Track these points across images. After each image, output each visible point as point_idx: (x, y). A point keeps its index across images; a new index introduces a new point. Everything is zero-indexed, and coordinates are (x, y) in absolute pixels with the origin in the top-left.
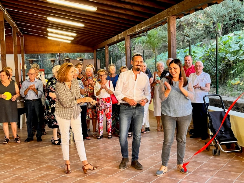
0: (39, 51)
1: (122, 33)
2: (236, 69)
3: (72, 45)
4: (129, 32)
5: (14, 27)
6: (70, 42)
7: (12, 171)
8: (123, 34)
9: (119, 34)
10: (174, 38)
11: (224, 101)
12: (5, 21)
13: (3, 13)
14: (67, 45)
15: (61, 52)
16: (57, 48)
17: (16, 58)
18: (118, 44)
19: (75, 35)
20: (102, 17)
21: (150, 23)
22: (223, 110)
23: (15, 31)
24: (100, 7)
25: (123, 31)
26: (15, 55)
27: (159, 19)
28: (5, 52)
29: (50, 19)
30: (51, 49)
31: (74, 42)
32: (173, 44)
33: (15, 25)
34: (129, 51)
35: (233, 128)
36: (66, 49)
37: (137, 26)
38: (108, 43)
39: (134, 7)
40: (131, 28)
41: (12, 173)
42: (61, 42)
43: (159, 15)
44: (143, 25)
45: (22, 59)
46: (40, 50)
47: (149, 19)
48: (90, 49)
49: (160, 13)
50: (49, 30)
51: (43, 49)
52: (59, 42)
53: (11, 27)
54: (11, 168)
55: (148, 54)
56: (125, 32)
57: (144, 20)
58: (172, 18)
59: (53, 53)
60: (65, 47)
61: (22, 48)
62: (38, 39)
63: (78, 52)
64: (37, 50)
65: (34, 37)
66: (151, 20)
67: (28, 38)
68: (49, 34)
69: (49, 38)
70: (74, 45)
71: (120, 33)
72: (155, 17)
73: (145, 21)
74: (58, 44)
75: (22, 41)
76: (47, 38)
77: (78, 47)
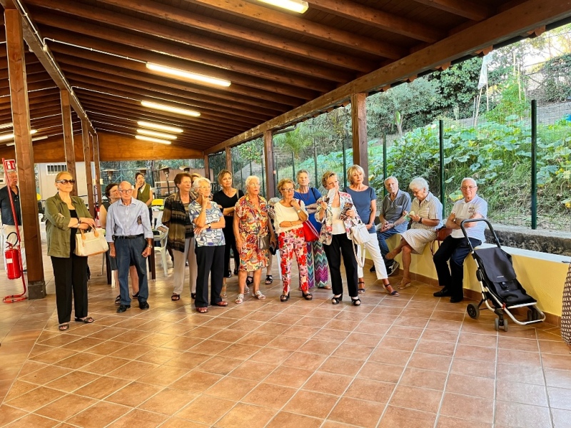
0: (121, 158)
2: (453, 177)
3: (171, 148)
4: (270, 124)
5: (84, 119)
6: (169, 143)
8: (260, 127)
9: (253, 129)
10: (363, 129)
12: (72, 109)
13: (69, 94)
14: (164, 148)
16: (149, 153)
17: (88, 167)
19: (180, 131)
20: (233, 99)
22: (496, 246)
23: (86, 125)
24: (235, 81)
25: (261, 122)
26: (87, 162)
27: (333, 100)
28: (74, 157)
29: (145, 104)
30: (140, 154)
31: (175, 143)
32: (362, 138)
33: (86, 116)
34: (271, 154)
36: (163, 154)
37: (286, 114)
38: (231, 144)
40: (275, 118)
42: (155, 143)
45: (96, 169)
46: (123, 156)
48: (198, 153)
49: (334, 91)
50: (140, 123)
51: (128, 154)
52: (152, 143)
55: (281, 161)
56: (263, 124)
57: (302, 102)
58: (360, 95)
60: (162, 151)
61: (96, 153)
62: (120, 139)
64: (117, 155)
65: (113, 136)
67: (105, 137)
68: (139, 131)
69: (137, 137)
70: (175, 148)
71: (254, 126)
74: (151, 146)
76: (134, 138)
77: (181, 151)
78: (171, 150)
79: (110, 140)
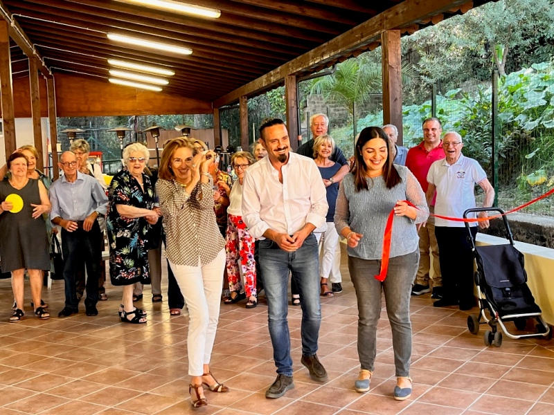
0: (89, 111)
1: (279, 69)
2: (538, 149)
3: (163, 97)
4: (294, 66)
5: (33, 57)
6: (160, 90)
7: (30, 382)
8: (281, 70)
9: (272, 72)
10: (396, 80)
11: (510, 222)
12: (12, 43)
13: (8, 25)
14: (152, 96)
15: (138, 113)
16: (130, 104)
17: (37, 126)
18: (269, 94)
19: (171, 73)
21: (342, 46)
22: (508, 242)
23: (35, 66)
24: (227, 10)
25: (281, 63)
26: (35, 119)
27: (362, 37)
28: (12, 113)
29: (113, 37)
30: (117, 107)
31: (167, 90)
32: (394, 94)
33: (34, 52)
34: (294, 110)
35: (531, 284)
36: (151, 107)
37: (311, 53)
38: (247, 92)
39: (306, 9)
40: (298, 58)
41: (30, 387)
42: (140, 90)
43: (362, 28)
44: (324, 50)
45: (51, 128)
46: (92, 109)
47: (340, 37)
48: (204, 106)
49: (363, 24)
50: (111, 62)
51: (98, 107)
52: (134, 89)
53: (25, 57)
54: (26, 376)
55: (337, 118)
56: (284, 66)
57: (328, 38)
58: (392, 33)
59: (122, 114)
60: (149, 101)
61: (52, 104)
62: (87, 83)
63: (177, 112)
64: (84, 108)
65: (77, 79)
66: (343, 39)
67: (65, 81)
68: (112, 72)
69: (111, 81)
70: (169, 97)
71: (274, 68)
72: (352, 33)
73: (330, 42)
74: (132, 93)
75: (51, 89)
76: (107, 81)
77: (178, 102)
78: (163, 100)
79: (73, 85)
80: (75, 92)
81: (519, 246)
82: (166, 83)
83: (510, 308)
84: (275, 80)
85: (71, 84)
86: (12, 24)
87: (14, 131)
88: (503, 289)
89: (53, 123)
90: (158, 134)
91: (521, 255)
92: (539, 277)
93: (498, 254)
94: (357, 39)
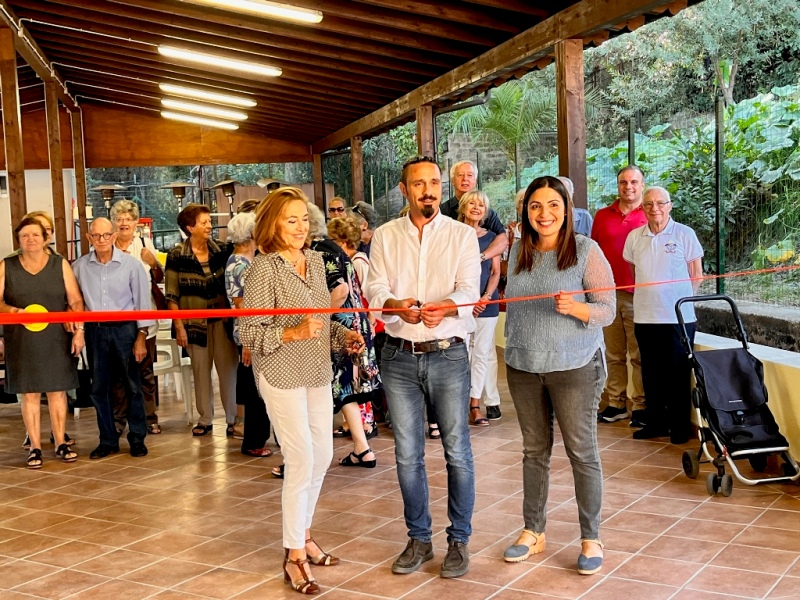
0: (132, 159)
1: (407, 97)
2: (781, 211)
3: (240, 138)
4: (429, 93)
5: (50, 81)
6: (235, 127)
7: (50, 553)
8: (410, 98)
9: (397, 101)
10: (577, 112)
11: (742, 316)
12: (20, 61)
13: (14, 34)
14: (224, 138)
15: (204, 161)
16: (192, 149)
17: (57, 181)
18: (393, 133)
19: (251, 103)
20: (338, 44)
21: (499, 63)
22: (740, 345)
23: (53, 93)
24: (332, 12)
25: (411, 88)
26: (53, 171)
27: (528, 50)
28: (21, 161)
29: (167, 51)
30: (173, 152)
31: (245, 128)
32: (574, 132)
33: (53, 74)
35: (774, 405)
36: (222, 152)
37: (454, 72)
38: (361, 131)
39: (445, 10)
40: (435, 80)
41: (50, 560)
42: (206, 128)
43: (526, 37)
44: (473, 69)
45: (78, 184)
46: (137, 155)
47: (495, 50)
48: (299, 150)
49: (529, 31)
50: (164, 87)
51: (146, 153)
52: (198, 127)
53: (39, 80)
54: (45, 543)
55: (491, 166)
56: (415, 91)
57: (477, 51)
58: (570, 44)
59: (180, 163)
60: (219, 144)
61: (78, 149)
62: (130, 119)
63: (261, 160)
64: (125, 154)
65: (114, 113)
66: (500, 53)
67: (97, 116)
68: (165, 103)
69: (164, 114)
70: (248, 138)
71: (400, 95)
72: (513, 44)
73: (482, 56)
74: (195, 133)
75: (77, 128)
76: (158, 116)
77: (262, 145)
78: (240, 143)
79: (109, 122)
80: (112, 131)
81: (757, 350)
82: (243, 117)
83: (744, 440)
84: (402, 112)
85: (106, 120)
86: (20, 34)
87: (24, 188)
88: (733, 413)
89: (80, 176)
90: (233, 192)
91: (759, 364)
92: (785, 396)
93: (726, 362)
94: (521, 52)
